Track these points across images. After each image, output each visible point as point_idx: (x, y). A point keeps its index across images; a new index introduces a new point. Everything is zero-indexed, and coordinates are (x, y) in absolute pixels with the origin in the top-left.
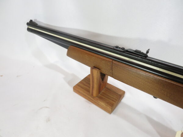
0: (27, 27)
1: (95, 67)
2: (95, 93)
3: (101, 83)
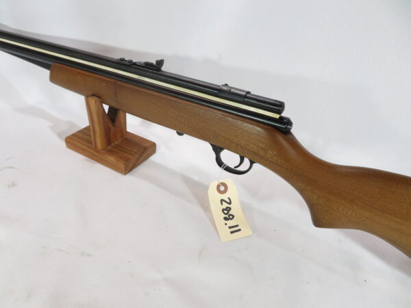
1: (93, 95)
2: (99, 142)
3: (110, 125)
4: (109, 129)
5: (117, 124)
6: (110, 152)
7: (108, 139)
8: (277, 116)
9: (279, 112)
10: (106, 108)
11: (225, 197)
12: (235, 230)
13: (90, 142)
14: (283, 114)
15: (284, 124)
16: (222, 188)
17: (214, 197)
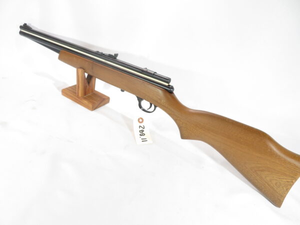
0: (19, 30)
1: (81, 68)
2: (80, 93)
3: (87, 85)
4: (86, 86)
5: (91, 84)
6: (85, 99)
7: (85, 92)
8: (167, 84)
9: (168, 83)
10: (86, 75)
11: (142, 125)
12: (144, 140)
13: (75, 93)
14: (170, 84)
15: (169, 88)
16: (141, 120)
17: (136, 125)
